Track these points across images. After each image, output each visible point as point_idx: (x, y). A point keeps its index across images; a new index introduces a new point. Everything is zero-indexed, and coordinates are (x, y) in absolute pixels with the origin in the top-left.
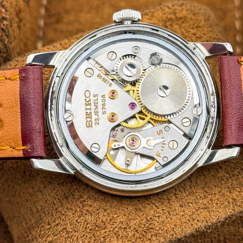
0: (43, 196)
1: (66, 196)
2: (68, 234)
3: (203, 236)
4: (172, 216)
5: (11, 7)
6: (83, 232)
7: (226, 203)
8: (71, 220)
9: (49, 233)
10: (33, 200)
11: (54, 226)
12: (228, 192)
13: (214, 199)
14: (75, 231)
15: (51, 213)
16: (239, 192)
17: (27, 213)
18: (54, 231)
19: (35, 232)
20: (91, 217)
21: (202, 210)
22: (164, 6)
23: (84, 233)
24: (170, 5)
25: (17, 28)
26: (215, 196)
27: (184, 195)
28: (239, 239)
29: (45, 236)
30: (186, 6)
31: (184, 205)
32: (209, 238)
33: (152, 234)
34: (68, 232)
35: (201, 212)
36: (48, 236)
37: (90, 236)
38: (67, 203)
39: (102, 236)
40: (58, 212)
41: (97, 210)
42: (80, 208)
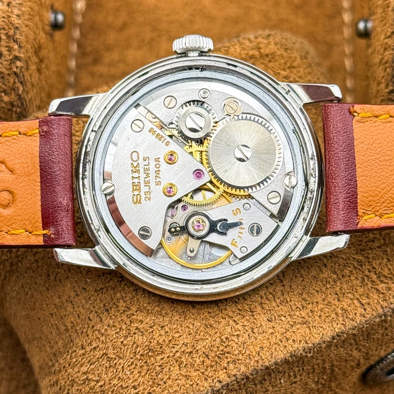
0: (74, 308)
1: (107, 308)
2: (110, 361)
3: (301, 362)
4: (257, 334)
5: (27, 42)
6: (131, 358)
7: (334, 316)
8: (115, 342)
9: (84, 360)
10: (60, 313)
11: (91, 351)
12: (336, 300)
13: (316, 309)
14: (121, 358)
15: (86, 332)
16: (351, 299)
17: (51, 333)
18: (89, 358)
19: (63, 359)
20: (142, 337)
21: (299, 326)
22: (244, 38)
23: (132, 360)
24: (252, 37)
25: (36, 71)
26: (318, 306)
27: (274, 304)
28: (352, 367)
29: (78, 365)
30: (274, 39)
31: (273, 319)
32: (309, 365)
33: (229, 360)
34: (109, 359)
35: (298, 329)
36: (82, 365)
37: (141, 364)
38: (108, 318)
39: (159, 364)
40: (96, 330)
41: (151, 327)
42: (127, 324)
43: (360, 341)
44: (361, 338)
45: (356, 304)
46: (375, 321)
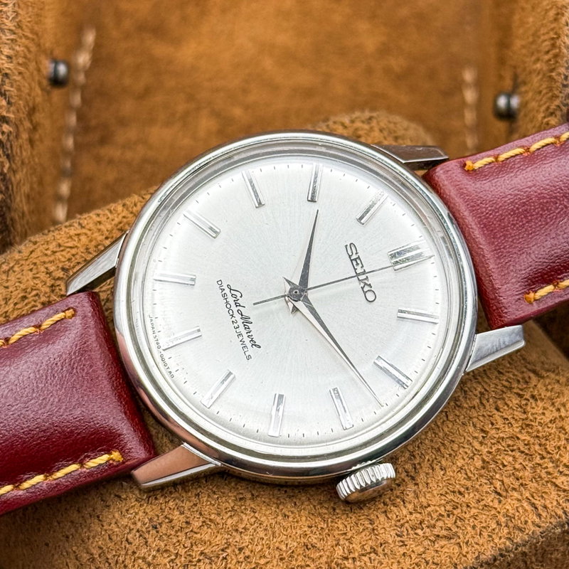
0: (103, 526)
1: (155, 523)
4: (382, 556)
5: (20, 97)
7: (494, 526)
10: (80, 535)
12: (496, 501)
13: (467, 516)
15: (123, 562)
16: (519, 500)
17: (67, 565)
20: (210, 566)
21: (443, 542)
22: (335, 123)
24: (346, 120)
26: (469, 512)
27: (405, 512)
30: (378, 123)
31: (405, 533)
35: (442, 547)
38: (157, 539)
40: (139, 558)
41: (223, 550)
42: (186, 548)
43: (532, 562)
44: (534, 559)
45: (527, 508)
46: (554, 533)
